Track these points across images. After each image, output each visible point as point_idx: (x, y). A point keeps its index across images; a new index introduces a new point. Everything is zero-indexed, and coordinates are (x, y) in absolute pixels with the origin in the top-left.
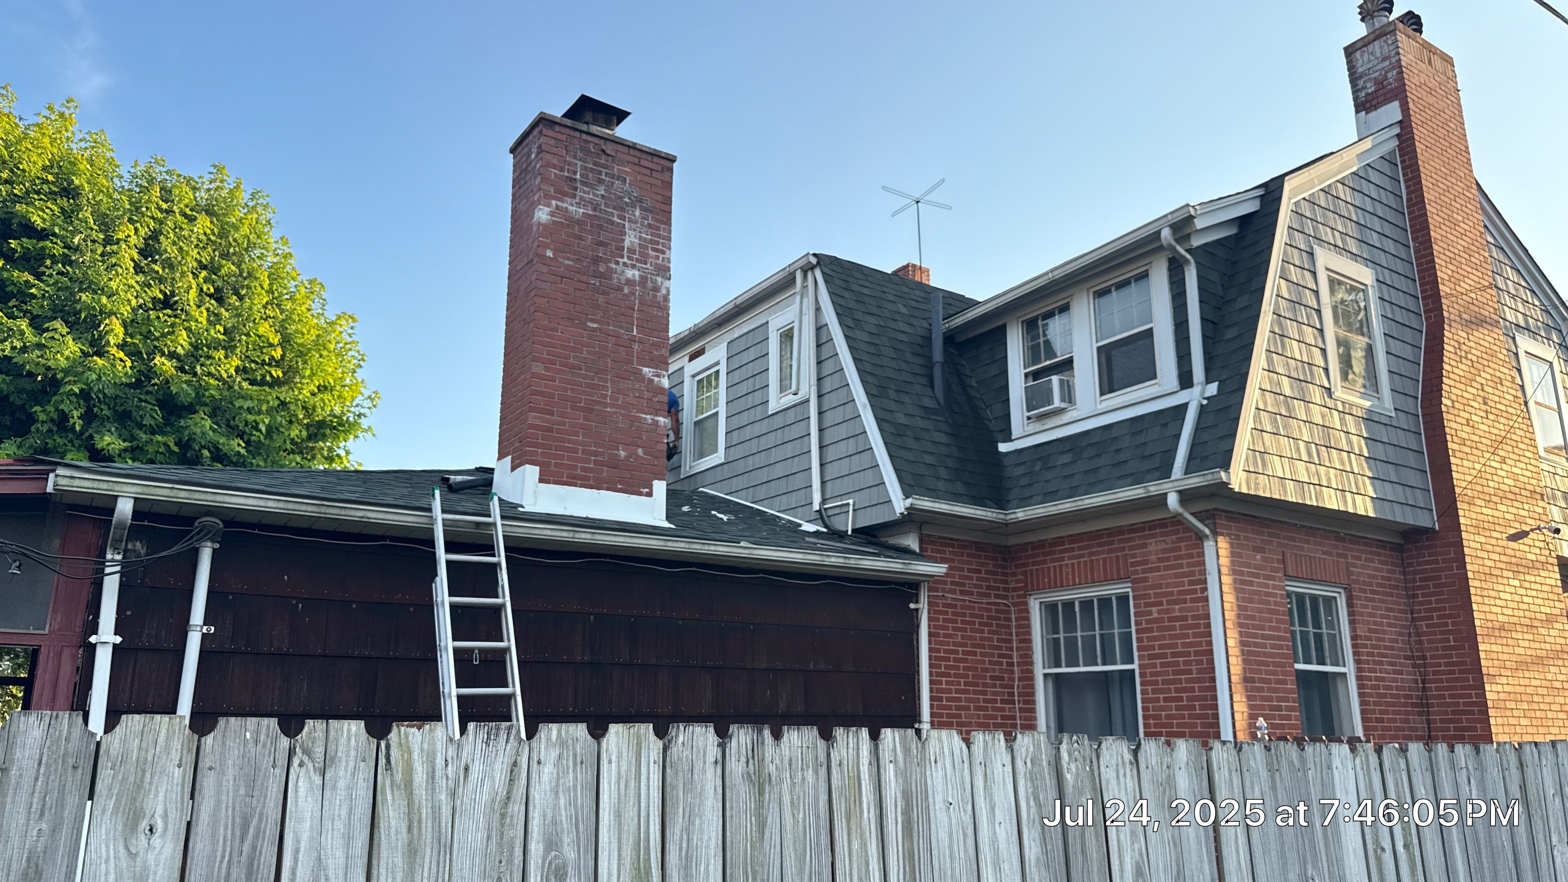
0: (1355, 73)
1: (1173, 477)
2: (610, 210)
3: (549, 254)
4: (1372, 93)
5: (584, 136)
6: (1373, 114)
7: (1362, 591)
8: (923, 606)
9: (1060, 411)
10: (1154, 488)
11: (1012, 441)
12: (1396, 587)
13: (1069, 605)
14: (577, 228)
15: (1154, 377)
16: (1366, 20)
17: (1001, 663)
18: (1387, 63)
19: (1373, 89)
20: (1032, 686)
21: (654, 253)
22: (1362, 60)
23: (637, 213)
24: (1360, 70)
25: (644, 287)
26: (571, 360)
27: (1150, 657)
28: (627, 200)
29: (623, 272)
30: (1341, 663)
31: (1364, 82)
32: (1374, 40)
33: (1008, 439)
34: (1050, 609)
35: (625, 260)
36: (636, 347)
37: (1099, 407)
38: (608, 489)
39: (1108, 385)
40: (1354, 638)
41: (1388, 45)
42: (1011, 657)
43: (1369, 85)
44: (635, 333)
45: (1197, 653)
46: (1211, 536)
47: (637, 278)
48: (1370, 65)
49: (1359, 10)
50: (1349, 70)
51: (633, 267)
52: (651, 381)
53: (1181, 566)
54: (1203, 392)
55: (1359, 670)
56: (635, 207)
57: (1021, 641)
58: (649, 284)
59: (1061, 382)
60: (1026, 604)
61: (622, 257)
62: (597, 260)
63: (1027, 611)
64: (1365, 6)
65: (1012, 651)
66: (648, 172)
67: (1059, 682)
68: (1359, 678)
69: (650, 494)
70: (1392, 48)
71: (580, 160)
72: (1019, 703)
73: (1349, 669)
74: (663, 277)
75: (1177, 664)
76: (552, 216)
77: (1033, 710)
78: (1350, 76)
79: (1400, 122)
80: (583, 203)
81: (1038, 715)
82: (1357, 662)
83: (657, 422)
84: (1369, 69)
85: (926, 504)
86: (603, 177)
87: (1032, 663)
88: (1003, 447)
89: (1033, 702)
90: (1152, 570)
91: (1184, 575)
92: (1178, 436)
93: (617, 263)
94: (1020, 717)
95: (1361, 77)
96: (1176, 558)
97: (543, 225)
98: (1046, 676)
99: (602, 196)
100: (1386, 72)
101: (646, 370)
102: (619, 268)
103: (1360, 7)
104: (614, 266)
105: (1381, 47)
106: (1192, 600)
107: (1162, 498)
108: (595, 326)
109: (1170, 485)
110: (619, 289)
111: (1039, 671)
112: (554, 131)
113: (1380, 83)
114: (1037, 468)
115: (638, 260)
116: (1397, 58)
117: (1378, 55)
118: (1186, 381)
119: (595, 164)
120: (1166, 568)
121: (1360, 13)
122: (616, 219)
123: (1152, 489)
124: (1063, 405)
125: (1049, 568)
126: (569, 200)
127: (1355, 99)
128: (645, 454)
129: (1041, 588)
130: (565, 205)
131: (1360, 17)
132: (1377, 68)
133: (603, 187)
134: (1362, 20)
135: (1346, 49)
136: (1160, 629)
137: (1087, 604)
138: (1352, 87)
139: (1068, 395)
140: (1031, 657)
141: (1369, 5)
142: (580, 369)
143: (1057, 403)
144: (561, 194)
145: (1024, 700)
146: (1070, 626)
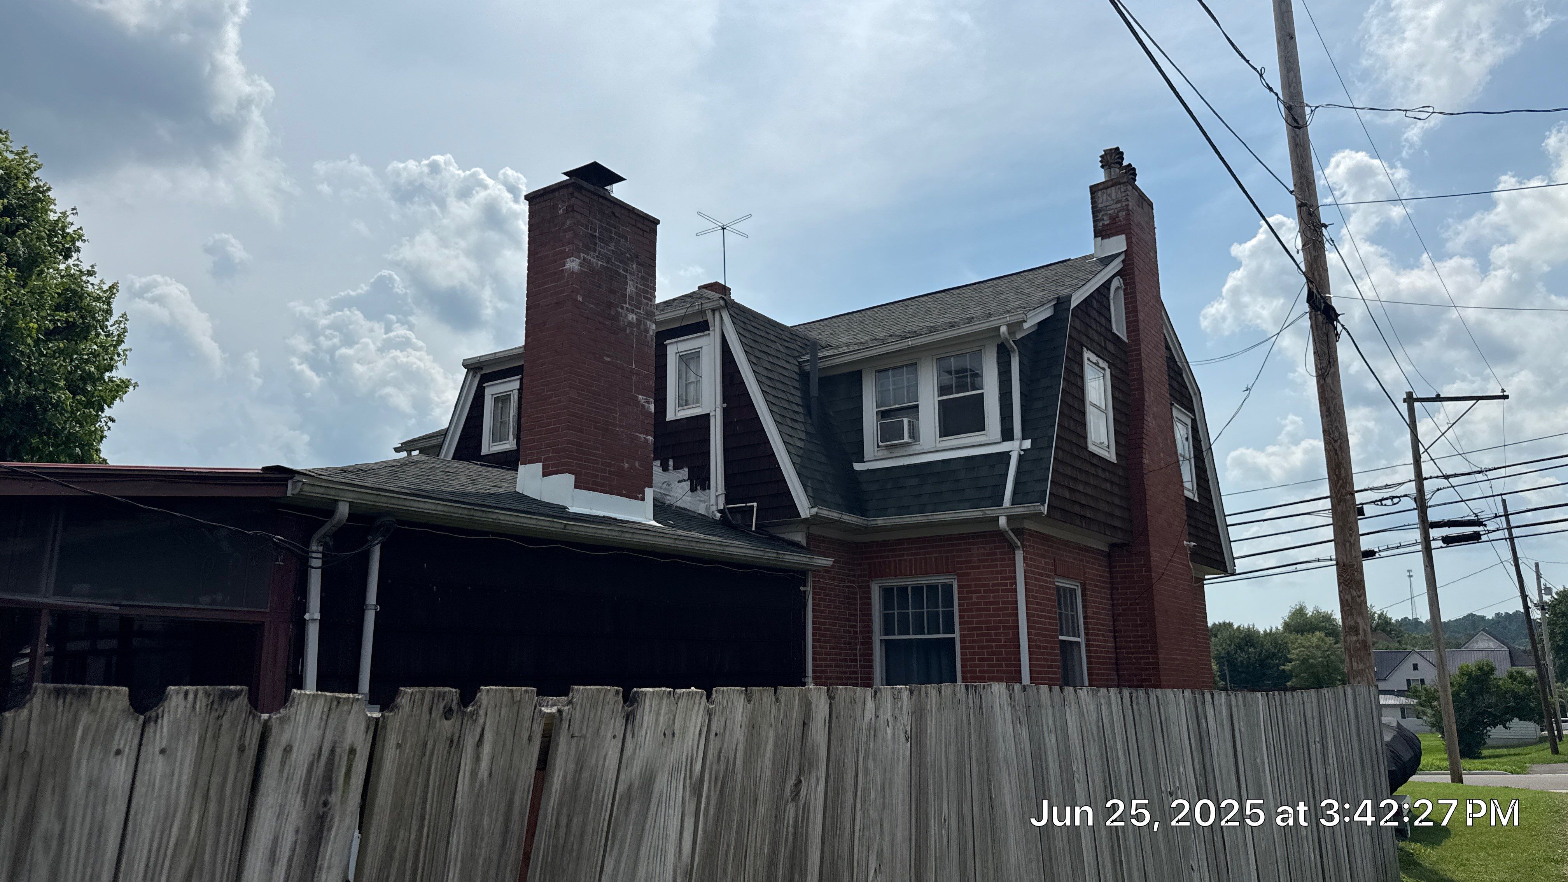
0: (1097, 207)
1: (1004, 506)
2: (618, 263)
3: (580, 298)
4: (1107, 225)
5: (601, 200)
6: (1106, 241)
7: (1090, 584)
8: (809, 589)
9: (907, 444)
10: (990, 512)
11: (864, 462)
12: (1105, 582)
13: (903, 590)
14: (597, 277)
15: (984, 429)
16: (1105, 167)
17: (850, 632)
18: (1119, 205)
19: (1108, 222)
20: (871, 649)
21: (645, 301)
22: (1103, 200)
23: (634, 266)
24: (1100, 206)
25: (639, 328)
26: (594, 388)
27: (969, 629)
28: (628, 255)
29: (626, 315)
30: (1077, 635)
31: (1103, 215)
32: (1111, 186)
33: (861, 460)
34: (887, 593)
35: (627, 306)
36: (634, 378)
37: (938, 445)
38: (617, 495)
39: (947, 428)
40: (1085, 618)
41: (1121, 192)
42: (855, 627)
43: (1105, 218)
44: (633, 367)
45: (1005, 628)
46: (1021, 547)
47: (635, 321)
48: (1107, 204)
49: (1100, 159)
50: (1092, 203)
51: (633, 311)
52: (643, 406)
53: (996, 566)
54: (1021, 445)
55: (1087, 640)
56: (633, 261)
57: (863, 615)
58: (642, 327)
59: (909, 422)
60: (869, 587)
61: (626, 304)
62: (610, 305)
63: (869, 593)
64: (1105, 157)
65: (857, 622)
66: (641, 233)
67: (888, 645)
68: (1087, 646)
69: (643, 499)
70: (1124, 194)
71: (598, 220)
72: (860, 661)
73: (1081, 639)
74: (651, 321)
75: (990, 635)
76: (581, 266)
77: (871, 667)
78: (1093, 208)
79: (1125, 251)
80: (600, 256)
81: (874, 670)
82: (1087, 634)
83: (647, 440)
84: (1106, 206)
85: (825, 513)
86: (613, 235)
87: (871, 632)
88: (858, 467)
89: (871, 661)
90: (973, 568)
91: (997, 573)
92: (1006, 475)
93: (622, 308)
94: (861, 672)
95: (1100, 211)
96: (992, 560)
97: (576, 274)
98: (881, 640)
99: (613, 251)
100: (1119, 212)
101: (640, 397)
102: (624, 312)
103: (1102, 157)
104: (620, 310)
105: (1116, 192)
106: (1003, 591)
107: (997, 519)
108: (609, 359)
109: (1002, 511)
110: (624, 329)
111: (877, 637)
112: (582, 194)
113: (1113, 218)
114: (889, 486)
115: (635, 307)
116: (1127, 203)
117: (1114, 198)
118: (1007, 435)
119: (608, 224)
120: (984, 567)
121: (1101, 161)
122: (621, 271)
123: (987, 512)
124: (910, 441)
125: (890, 562)
126: (592, 253)
127: (1095, 227)
128: (640, 466)
129: (881, 575)
130: (589, 258)
131: (1101, 164)
132: (1112, 207)
133: (613, 244)
134: (1102, 167)
135: (1091, 187)
136: (977, 610)
137: (918, 590)
138: (1093, 218)
139: (914, 434)
140: (871, 628)
141: (1109, 157)
142: (600, 395)
143: (906, 438)
144: (588, 249)
145: (864, 659)
146: (903, 605)
